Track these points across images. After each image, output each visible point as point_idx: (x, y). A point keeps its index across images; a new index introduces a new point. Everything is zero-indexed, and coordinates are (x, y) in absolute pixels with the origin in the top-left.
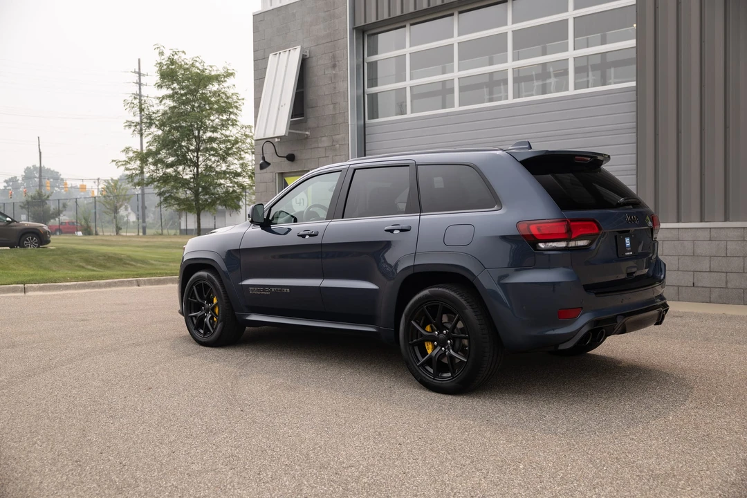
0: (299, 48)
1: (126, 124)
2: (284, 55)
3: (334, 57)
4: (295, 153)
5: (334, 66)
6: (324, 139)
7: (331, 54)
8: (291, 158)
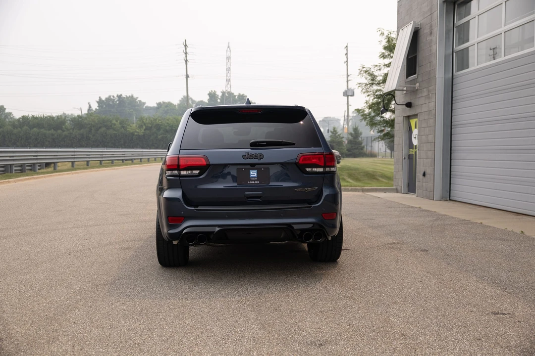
0: (412, 22)
1: (358, 85)
2: (405, 29)
3: (431, 26)
4: (412, 101)
5: (431, 33)
6: (425, 90)
7: (430, 24)
8: (409, 105)
